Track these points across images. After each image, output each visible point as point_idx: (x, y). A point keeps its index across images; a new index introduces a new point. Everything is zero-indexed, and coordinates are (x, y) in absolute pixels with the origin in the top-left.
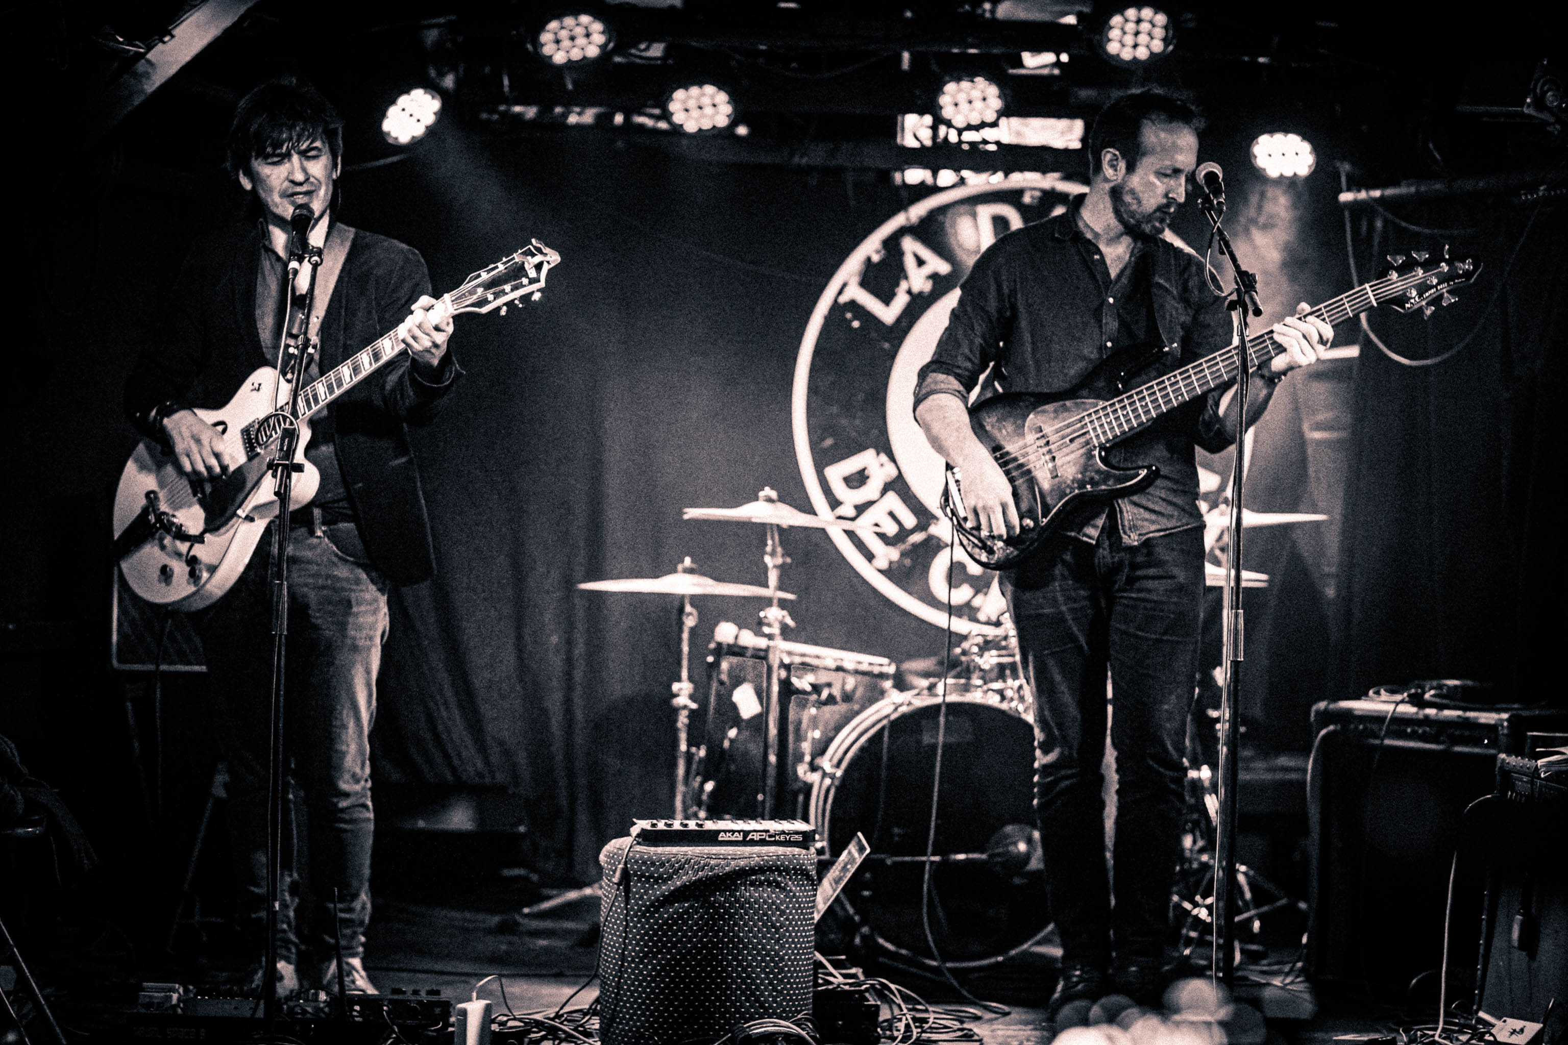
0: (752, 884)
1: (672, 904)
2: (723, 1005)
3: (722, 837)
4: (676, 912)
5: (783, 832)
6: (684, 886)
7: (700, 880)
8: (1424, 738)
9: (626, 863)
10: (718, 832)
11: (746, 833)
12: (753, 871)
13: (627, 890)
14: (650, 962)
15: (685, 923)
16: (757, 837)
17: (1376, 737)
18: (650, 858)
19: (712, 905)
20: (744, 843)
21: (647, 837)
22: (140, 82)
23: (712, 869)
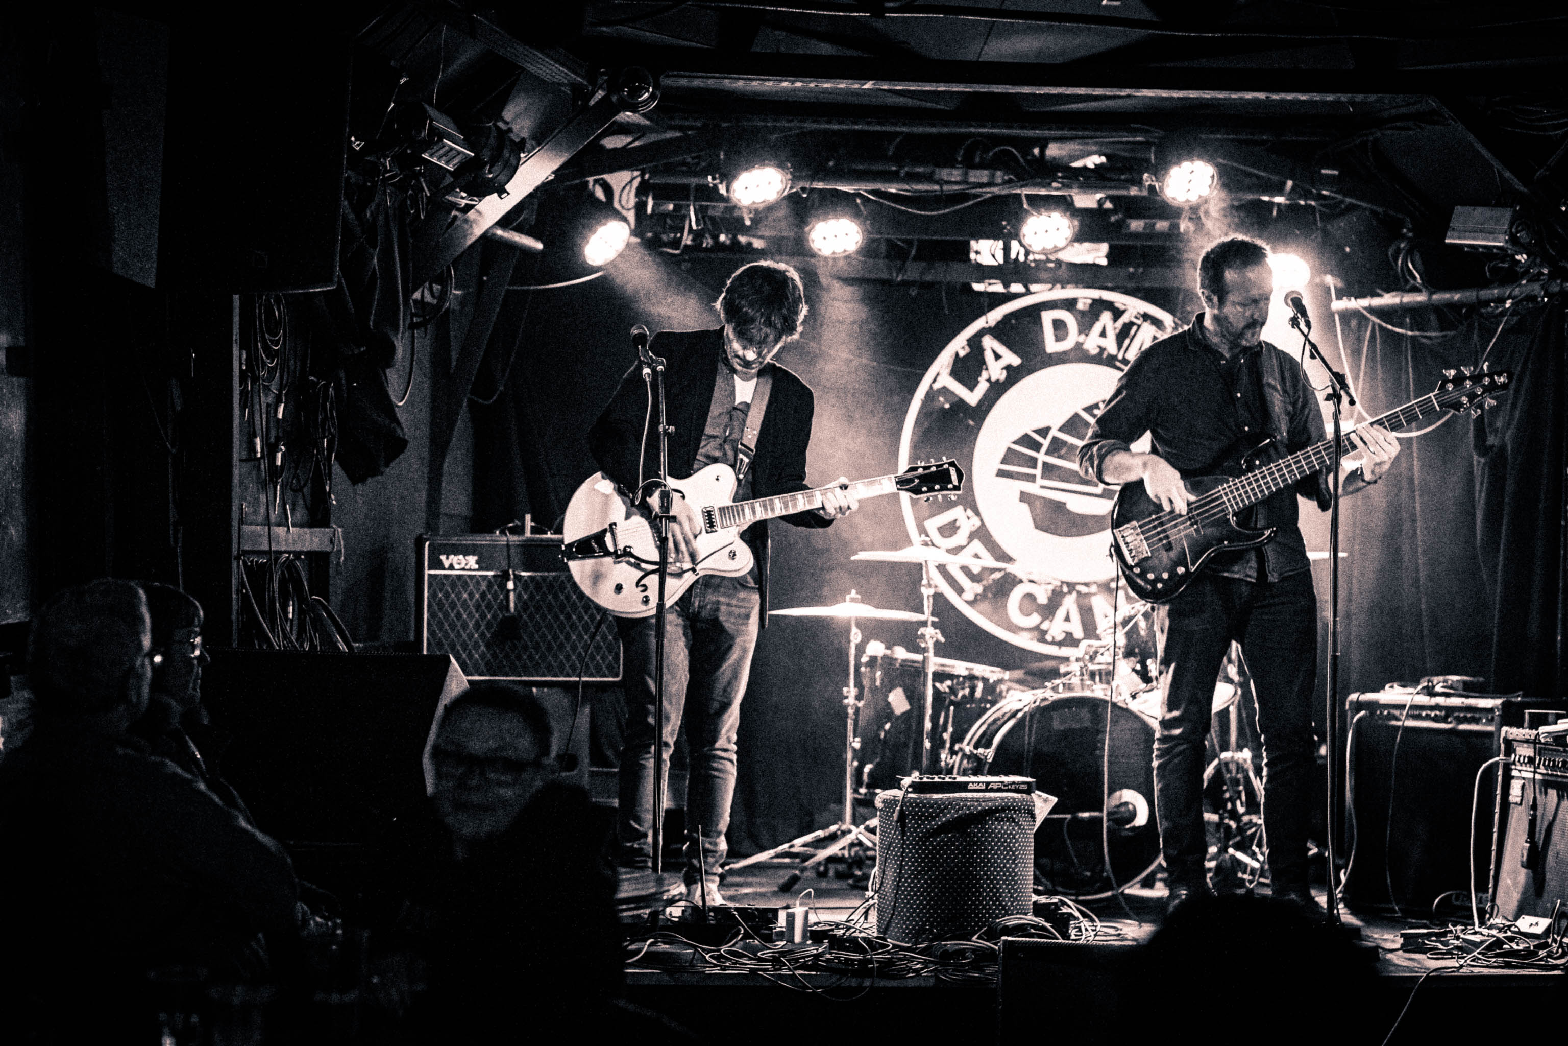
0: (997, 819)
1: (939, 835)
2: (977, 907)
3: (971, 787)
4: (942, 840)
5: (1014, 783)
6: (948, 821)
7: (960, 817)
8: (1436, 719)
9: (902, 807)
10: (967, 783)
11: (988, 784)
12: (997, 810)
13: (903, 826)
14: (923, 878)
15: (949, 848)
16: (995, 787)
17: (1397, 719)
18: (922, 802)
19: (969, 835)
20: (986, 790)
21: (917, 787)
22: (471, 227)
23: (969, 808)
